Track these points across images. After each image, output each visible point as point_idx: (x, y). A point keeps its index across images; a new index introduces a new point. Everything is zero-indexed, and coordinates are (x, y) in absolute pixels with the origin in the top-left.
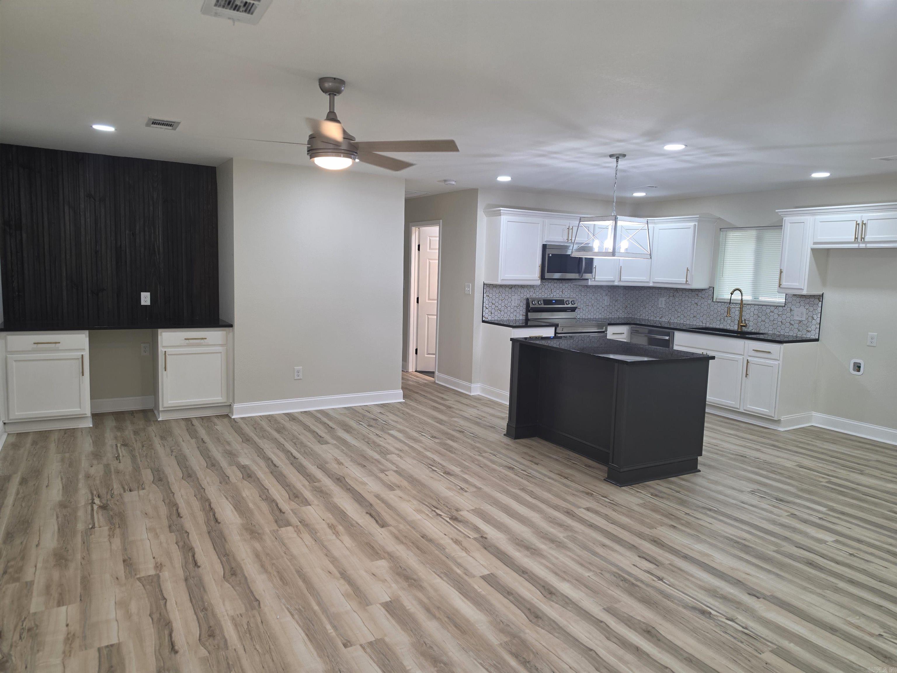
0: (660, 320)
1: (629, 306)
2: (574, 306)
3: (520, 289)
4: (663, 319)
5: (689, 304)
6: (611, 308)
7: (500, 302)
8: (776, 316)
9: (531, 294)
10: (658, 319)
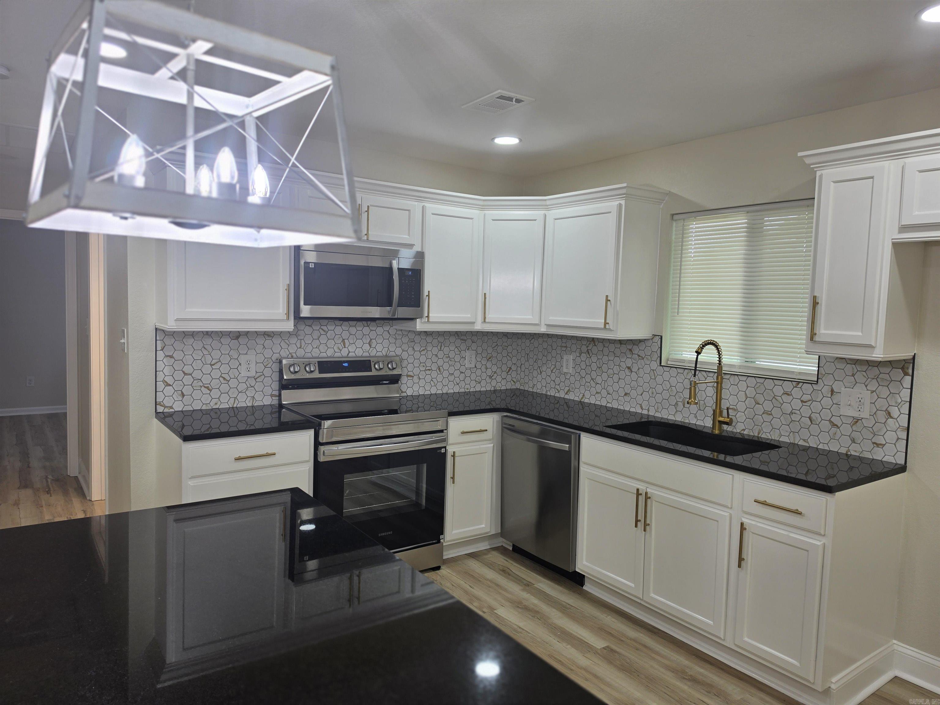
0: (567, 397)
1: (514, 368)
2: (395, 372)
3: (261, 341)
4: (571, 396)
5: (616, 370)
6: (479, 372)
7: (207, 369)
8: (797, 404)
9: (292, 349)
10: (562, 395)
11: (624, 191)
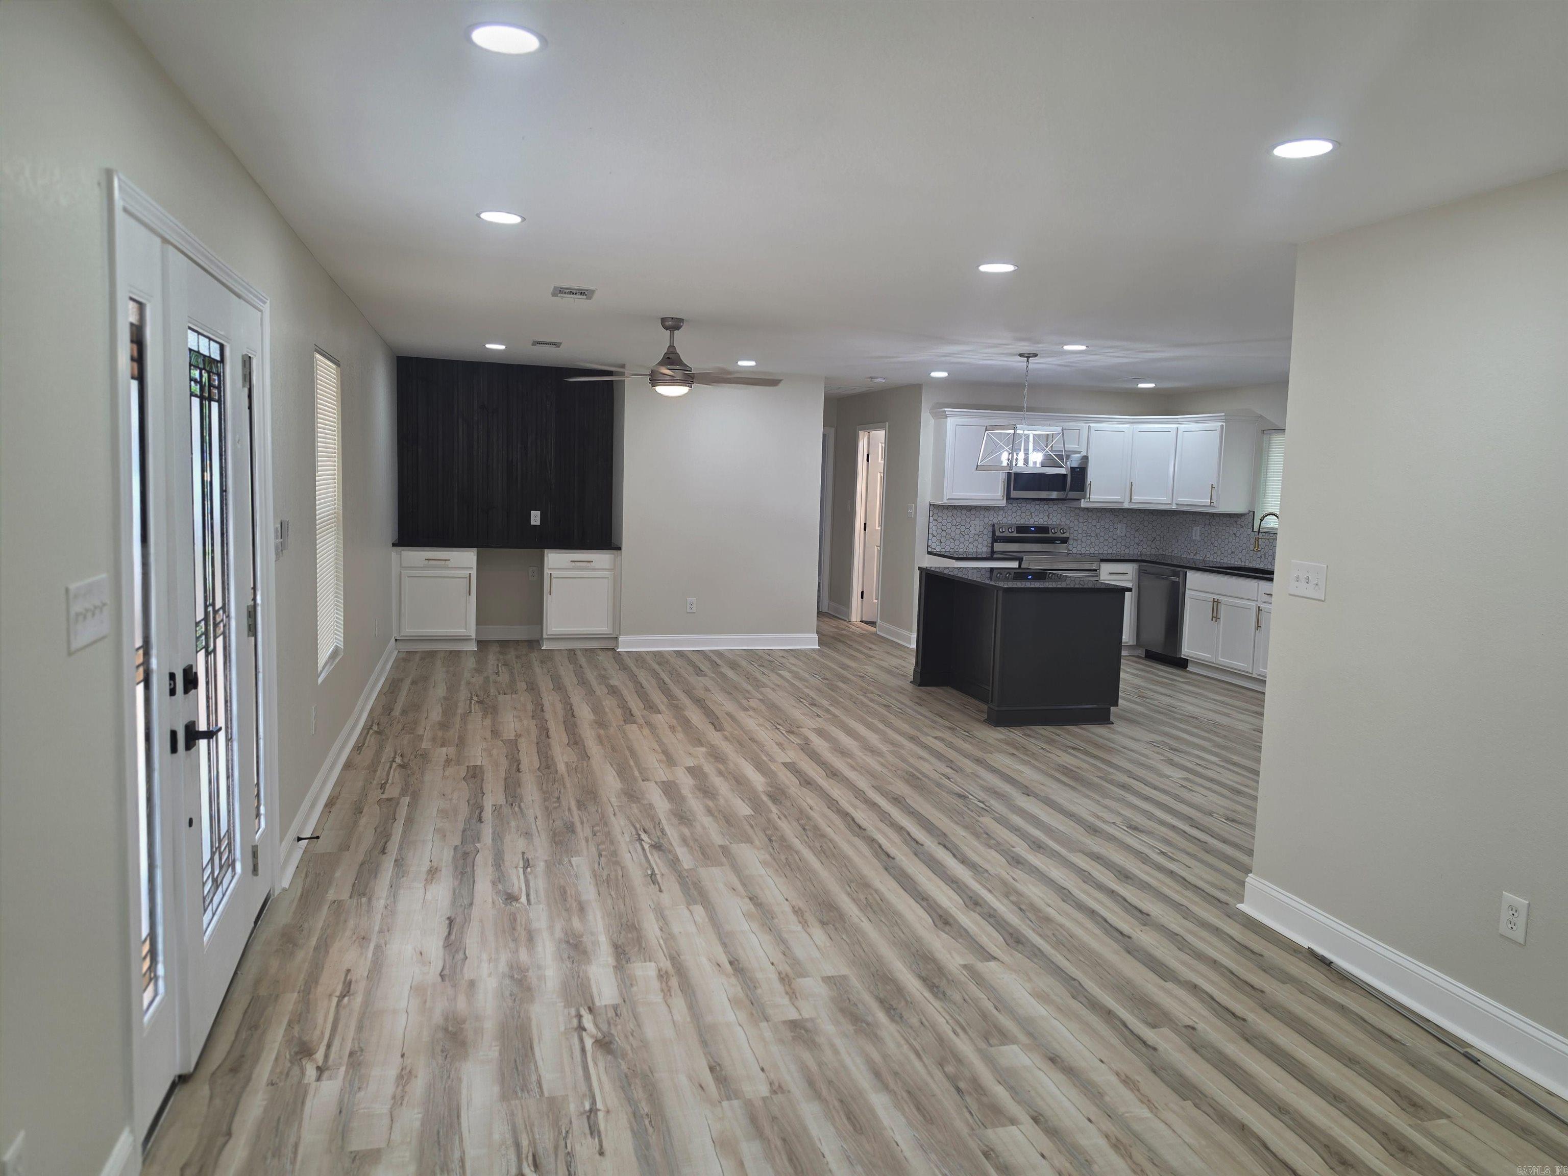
0: (1195, 557)
1: (1158, 538)
2: (1065, 535)
3: (982, 512)
4: (1198, 557)
5: (1227, 535)
6: (1128, 540)
7: (954, 528)
9: (1000, 518)
10: (1192, 556)
11: (1224, 418)
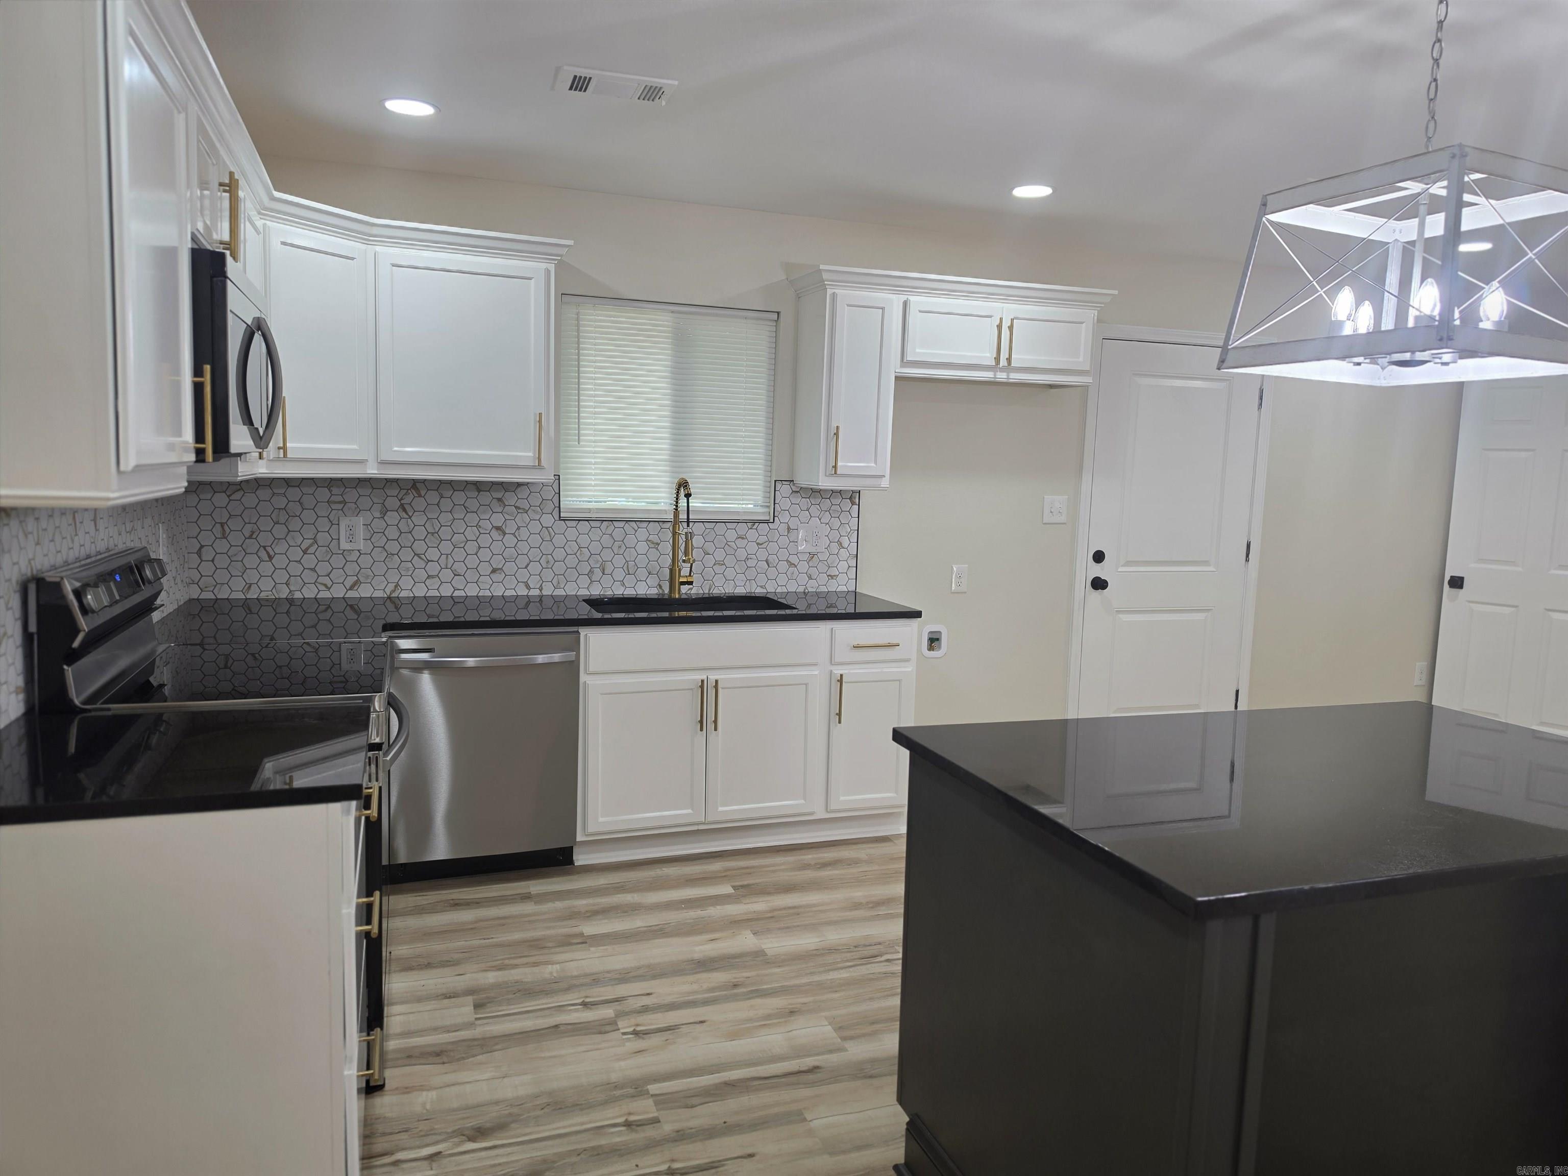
0: (351, 594)
4: (365, 591)
5: (471, 533)
8: (753, 548)
10: (338, 592)
